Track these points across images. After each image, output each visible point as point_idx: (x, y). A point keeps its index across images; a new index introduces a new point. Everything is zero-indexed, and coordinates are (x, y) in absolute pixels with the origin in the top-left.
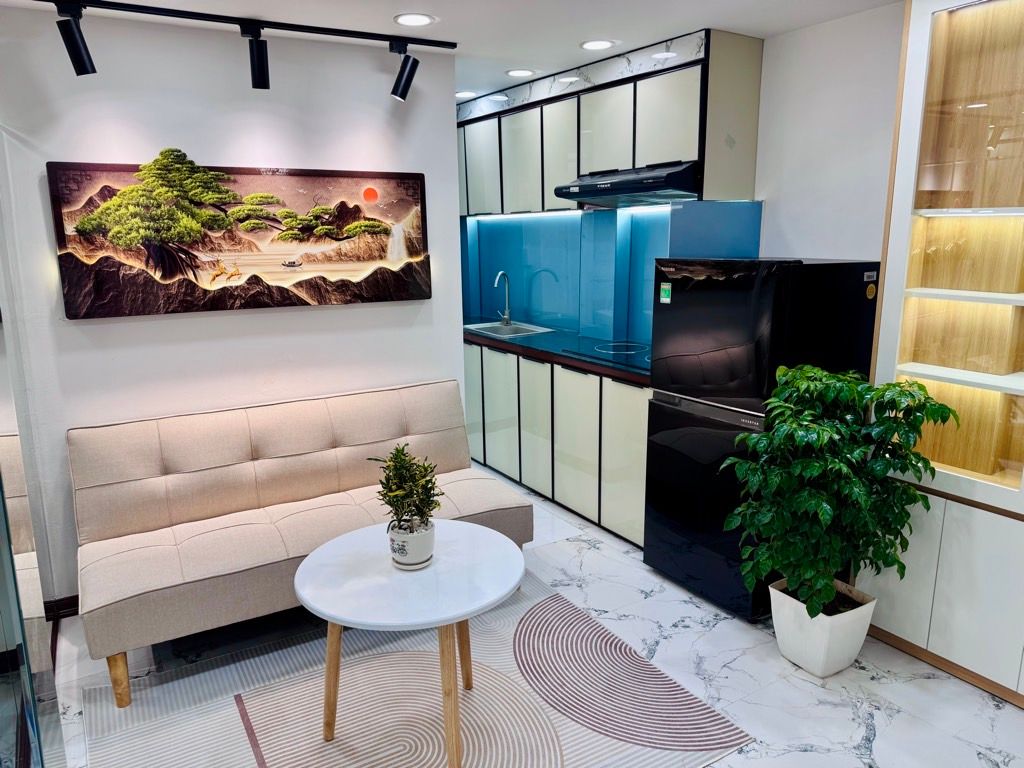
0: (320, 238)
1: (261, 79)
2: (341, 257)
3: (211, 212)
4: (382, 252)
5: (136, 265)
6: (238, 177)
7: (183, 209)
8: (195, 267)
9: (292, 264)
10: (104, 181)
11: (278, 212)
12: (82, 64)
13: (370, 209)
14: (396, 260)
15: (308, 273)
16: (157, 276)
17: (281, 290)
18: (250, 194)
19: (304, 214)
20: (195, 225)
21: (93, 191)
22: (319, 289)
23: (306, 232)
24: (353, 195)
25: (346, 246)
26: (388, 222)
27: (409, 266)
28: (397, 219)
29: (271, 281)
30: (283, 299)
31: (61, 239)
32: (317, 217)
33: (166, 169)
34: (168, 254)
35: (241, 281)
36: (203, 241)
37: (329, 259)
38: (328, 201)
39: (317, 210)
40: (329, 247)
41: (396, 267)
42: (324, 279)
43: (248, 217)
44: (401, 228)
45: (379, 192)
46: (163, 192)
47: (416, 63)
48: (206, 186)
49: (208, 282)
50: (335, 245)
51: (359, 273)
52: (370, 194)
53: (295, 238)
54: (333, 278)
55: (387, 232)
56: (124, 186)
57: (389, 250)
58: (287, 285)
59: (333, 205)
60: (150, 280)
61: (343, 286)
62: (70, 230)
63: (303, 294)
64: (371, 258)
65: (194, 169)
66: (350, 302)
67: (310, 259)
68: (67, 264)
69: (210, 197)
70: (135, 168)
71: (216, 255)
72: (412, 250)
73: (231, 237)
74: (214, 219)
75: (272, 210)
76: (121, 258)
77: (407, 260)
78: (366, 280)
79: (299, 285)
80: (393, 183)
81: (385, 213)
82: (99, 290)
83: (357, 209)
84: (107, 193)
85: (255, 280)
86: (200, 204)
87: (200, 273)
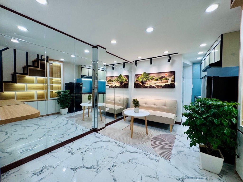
0: (159, 80)
1: (151, 63)
2: (162, 82)
3: (147, 78)
4: (167, 82)
5: (140, 83)
6: (151, 74)
7: (145, 78)
8: (145, 84)
9: (155, 83)
10: (139, 76)
11: (154, 78)
12: (136, 65)
13: (166, 76)
14: (169, 83)
15: (157, 84)
16: (142, 85)
17: (153, 86)
18: (151, 76)
19: (157, 78)
20: (146, 79)
21: (138, 77)
22: (158, 86)
23: (157, 80)
24: (164, 75)
25: (162, 81)
26: (169, 78)
27: (171, 84)
28: (170, 77)
29: (152, 85)
30: (153, 87)
31: (135, 81)
32: (159, 78)
33: (144, 74)
34: (143, 82)
35: (149, 85)
36: (146, 81)
37: (160, 83)
38: (160, 76)
39: (159, 77)
40: (160, 81)
41: (169, 84)
42: (159, 85)
43: (151, 78)
44: (171, 79)
45: (167, 74)
46: (143, 76)
47: (171, 57)
48: (147, 75)
49: (146, 85)
50: (161, 81)
51: (163, 85)
52: (166, 75)
53: (156, 80)
54: (160, 85)
55: (168, 79)
56: (140, 76)
57: (168, 82)
58: (154, 86)
59: (161, 76)
60: (141, 85)
61: (161, 86)
62: (136, 80)
63: (156, 87)
64: (166, 83)
65: (146, 74)
66: (162, 88)
67: (158, 83)
68: (135, 83)
69: (148, 76)
70: (141, 74)
71: (147, 83)
72: (172, 81)
73: (149, 81)
74: (148, 79)
75: (154, 77)
76: (139, 83)
77: (171, 83)
78: (164, 85)
79: (156, 86)
80: (170, 73)
81: (168, 77)
82: (137, 86)
83: (164, 77)
84: (139, 77)
85: (151, 85)
86: (146, 77)
87: (146, 84)
